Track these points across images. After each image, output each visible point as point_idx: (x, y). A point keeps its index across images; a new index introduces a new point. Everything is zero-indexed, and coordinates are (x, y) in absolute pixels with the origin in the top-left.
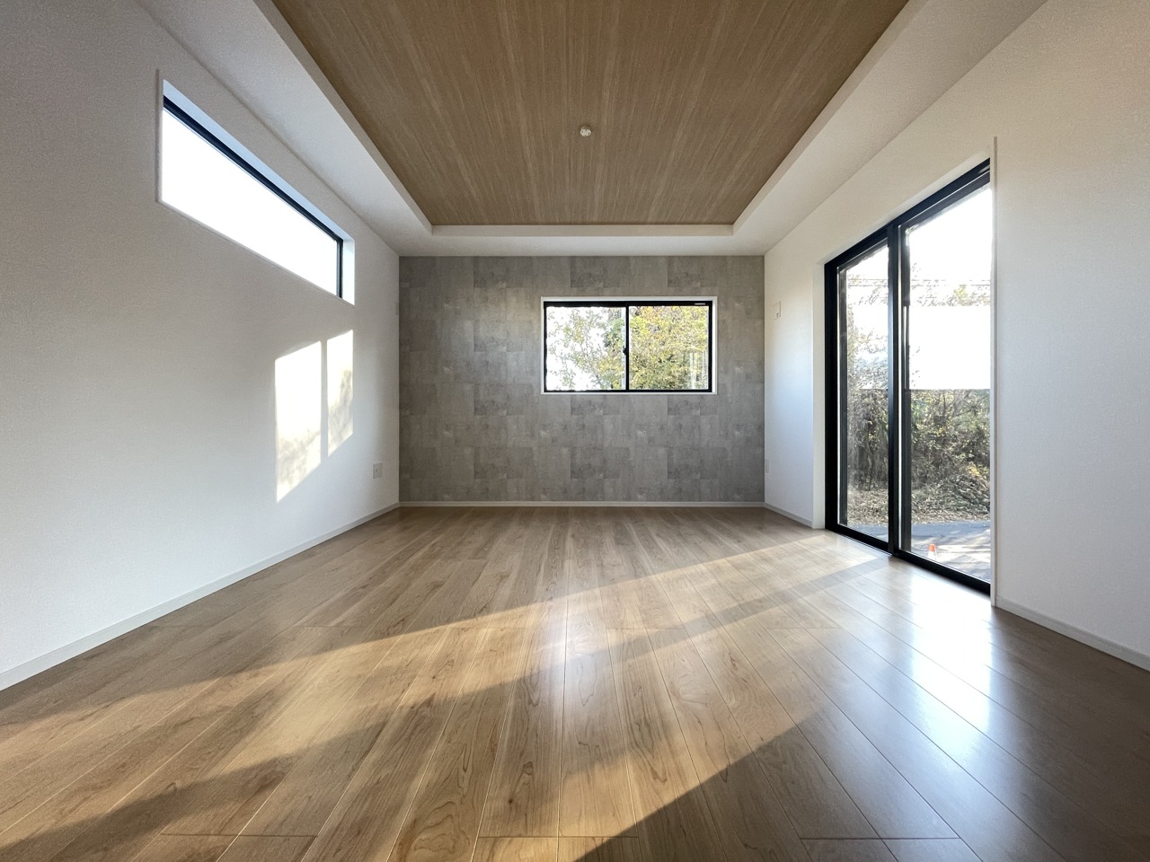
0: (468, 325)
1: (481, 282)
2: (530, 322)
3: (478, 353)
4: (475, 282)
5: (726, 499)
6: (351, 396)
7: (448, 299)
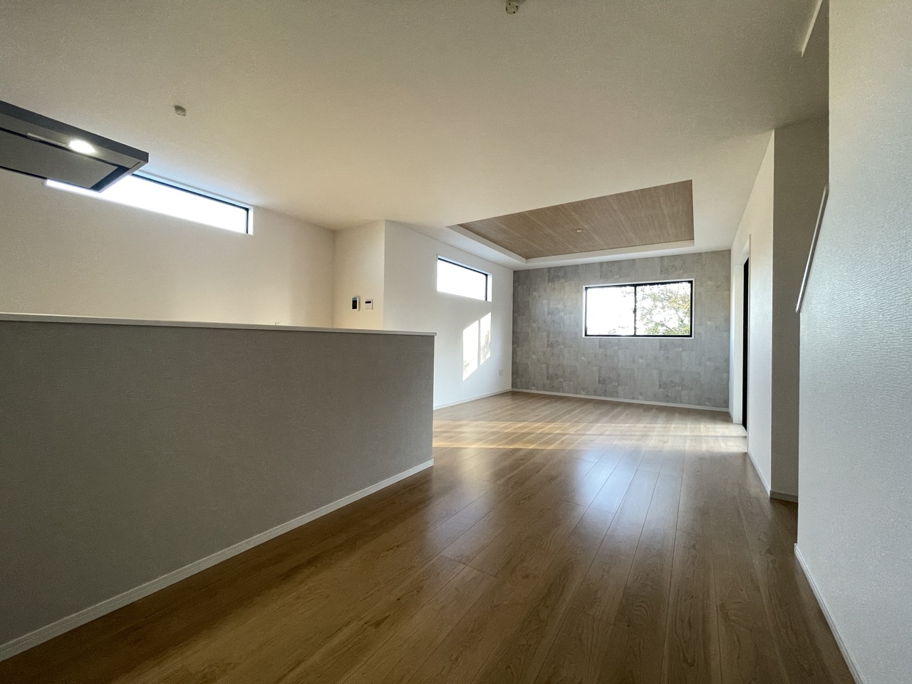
0: (545, 302)
1: (551, 280)
2: (577, 299)
3: (549, 316)
4: (549, 280)
5: (700, 404)
6: (490, 340)
7: (535, 290)
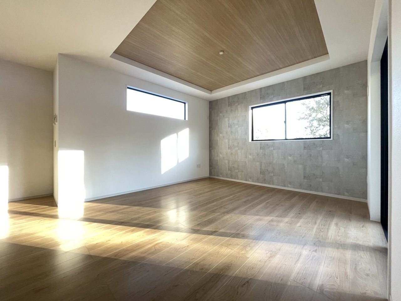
1: (230, 105)
2: (245, 116)
3: (229, 129)
7: (221, 112)
